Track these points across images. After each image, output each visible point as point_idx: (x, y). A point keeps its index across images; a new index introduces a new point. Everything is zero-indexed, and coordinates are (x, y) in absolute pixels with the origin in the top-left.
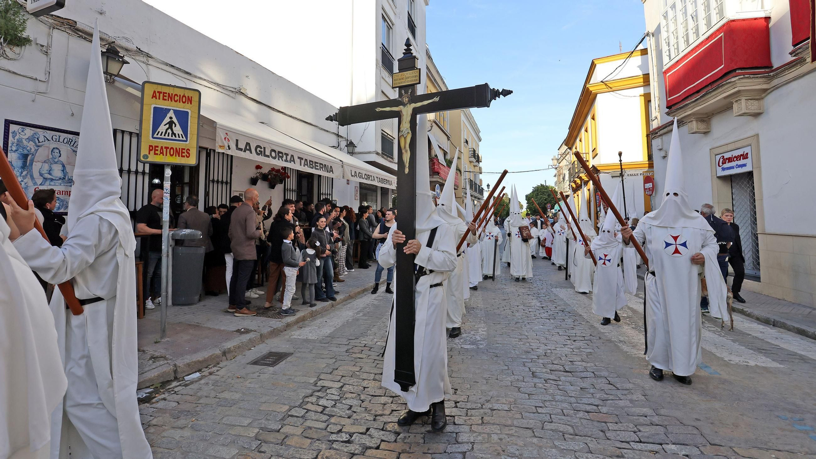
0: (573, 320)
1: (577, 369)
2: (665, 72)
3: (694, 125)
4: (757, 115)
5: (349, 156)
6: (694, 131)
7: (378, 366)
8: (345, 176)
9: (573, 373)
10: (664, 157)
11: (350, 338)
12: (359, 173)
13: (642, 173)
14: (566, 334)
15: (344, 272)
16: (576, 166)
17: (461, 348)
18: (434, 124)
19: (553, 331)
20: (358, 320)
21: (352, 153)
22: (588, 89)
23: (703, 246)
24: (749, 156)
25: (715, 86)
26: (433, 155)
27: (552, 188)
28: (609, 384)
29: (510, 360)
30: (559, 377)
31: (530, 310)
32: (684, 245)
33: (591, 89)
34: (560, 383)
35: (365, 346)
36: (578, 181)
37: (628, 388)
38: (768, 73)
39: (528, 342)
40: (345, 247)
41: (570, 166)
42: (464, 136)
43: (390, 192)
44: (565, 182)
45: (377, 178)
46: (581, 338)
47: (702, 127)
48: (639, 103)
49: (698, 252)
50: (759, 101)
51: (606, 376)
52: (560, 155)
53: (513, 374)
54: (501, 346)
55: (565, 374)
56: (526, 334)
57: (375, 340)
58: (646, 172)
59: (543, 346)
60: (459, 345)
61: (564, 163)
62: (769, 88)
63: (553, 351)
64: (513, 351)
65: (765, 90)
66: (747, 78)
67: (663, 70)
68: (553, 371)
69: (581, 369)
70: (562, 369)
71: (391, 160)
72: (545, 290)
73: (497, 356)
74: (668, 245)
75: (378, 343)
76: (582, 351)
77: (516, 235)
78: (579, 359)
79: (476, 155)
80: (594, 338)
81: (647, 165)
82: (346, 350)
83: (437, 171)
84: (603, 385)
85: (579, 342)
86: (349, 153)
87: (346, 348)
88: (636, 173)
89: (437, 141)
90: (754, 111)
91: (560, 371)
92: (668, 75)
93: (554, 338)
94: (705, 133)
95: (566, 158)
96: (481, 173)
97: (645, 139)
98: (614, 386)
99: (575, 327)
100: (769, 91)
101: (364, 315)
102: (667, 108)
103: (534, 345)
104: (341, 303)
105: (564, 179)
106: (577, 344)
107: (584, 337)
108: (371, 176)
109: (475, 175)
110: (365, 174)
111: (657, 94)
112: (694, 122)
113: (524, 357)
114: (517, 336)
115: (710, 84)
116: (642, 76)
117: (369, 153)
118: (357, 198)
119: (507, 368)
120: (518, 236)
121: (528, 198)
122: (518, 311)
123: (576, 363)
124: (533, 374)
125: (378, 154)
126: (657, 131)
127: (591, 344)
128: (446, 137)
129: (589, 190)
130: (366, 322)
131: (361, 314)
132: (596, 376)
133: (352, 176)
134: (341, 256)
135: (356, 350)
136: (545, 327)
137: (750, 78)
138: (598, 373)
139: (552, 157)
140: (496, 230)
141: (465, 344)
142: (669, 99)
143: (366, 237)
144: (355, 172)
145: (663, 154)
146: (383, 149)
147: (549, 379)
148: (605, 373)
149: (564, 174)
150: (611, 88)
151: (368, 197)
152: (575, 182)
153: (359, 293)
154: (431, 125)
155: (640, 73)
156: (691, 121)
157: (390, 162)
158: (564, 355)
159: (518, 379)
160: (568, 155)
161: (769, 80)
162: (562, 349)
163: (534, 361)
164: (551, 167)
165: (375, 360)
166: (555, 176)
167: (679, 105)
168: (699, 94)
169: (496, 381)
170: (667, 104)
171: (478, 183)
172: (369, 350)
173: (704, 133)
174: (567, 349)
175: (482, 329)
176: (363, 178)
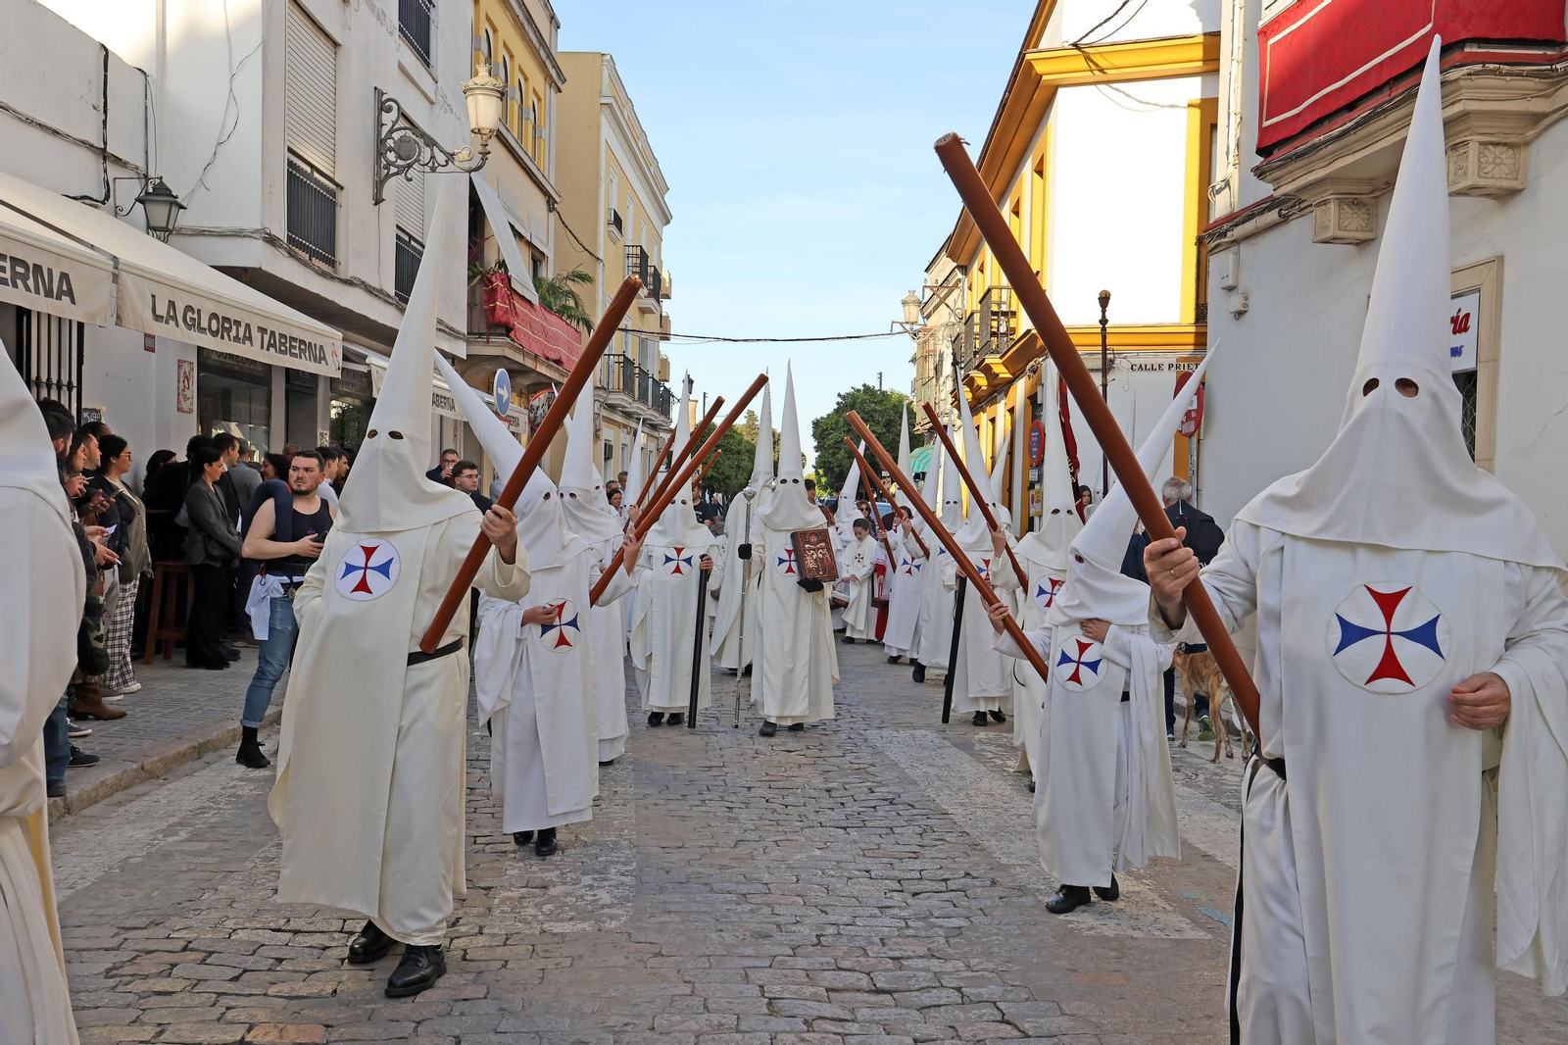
0: (918, 830)
1: (913, 982)
2: (1265, 33)
3: (1330, 216)
4: (1506, 196)
5: (152, 242)
6: (1330, 234)
7: (230, 1015)
8: (128, 316)
9: (896, 995)
10: (1239, 314)
11: (128, 923)
12: (189, 308)
13: (1174, 361)
14: (893, 874)
15: (125, 682)
16: (977, 329)
17: (543, 932)
18: (494, 146)
19: (852, 866)
20: (167, 855)
21: (164, 232)
22: (1030, 66)
23: (1510, 643)
24: (1472, 323)
25: (1400, 90)
26: (491, 259)
27: (901, 398)
28: (1003, 1021)
29: (700, 965)
30: (852, 1011)
31: (790, 800)
32: (1426, 635)
33: (1039, 68)
34: (854, 1028)
35: (185, 949)
36: (981, 381)
37: (1054, 1031)
38: (1551, 61)
39: (769, 905)
40: (133, 588)
41: (960, 328)
42: (609, 199)
43: (322, 390)
44: (942, 380)
45: (263, 330)
46: (936, 886)
47: (1354, 224)
48: (1184, 127)
49: (1486, 666)
50: (1517, 151)
51: (995, 998)
52: (931, 288)
53: (706, 1007)
54: (677, 919)
55: (873, 998)
56: (766, 877)
57: (230, 924)
58: (1185, 359)
59: (813, 912)
60: (535, 924)
61: (942, 316)
62: (1547, 110)
63: (845, 930)
64: (714, 936)
65: (1537, 118)
66: (1493, 72)
67: (1261, 24)
68: (834, 990)
69: (924, 979)
70: (865, 982)
71: (325, 267)
72: (844, 736)
73: (659, 954)
74: (1352, 634)
75: (242, 935)
76: (933, 926)
77: (781, 561)
78: (921, 950)
79: (651, 270)
80: (977, 882)
81: (1191, 339)
82: (109, 970)
83: (504, 319)
84: (983, 1025)
85: (929, 898)
86: (155, 229)
87: (107, 961)
88: (1157, 361)
89: (509, 210)
90: (1498, 183)
91: (858, 990)
92: (1271, 42)
93: (855, 889)
94: (1361, 244)
95: (950, 301)
96: (665, 337)
97: (1194, 249)
98: (1016, 1027)
99: (922, 850)
100: (1547, 121)
101: (195, 837)
102: (1260, 151)
103: (786, 914)
104: (106, 796)
105: (938, 369)
106: (923, 904)
107: (946, 880)
108: (238, 323)
109: (643, 343)
110: (214, 316)
111: (1236, 106)
112: (1332, 206)
113: (749, 951)
114: (732, 887)
115: (1387, 83)
116: (1201, 39)
117: (238, 234)
118: (186, 405)
119: (688, 991)
120: (785, 565)
121: (821, 429)
122: (747, 805)
123: (910, 962)
124: (769, 1004)
125: (271, 240)
126: (1225, 227)
127: (964, 902)
128: (541, 200)
129: (1012, 411)
130: (198, 860)
131: (183, 835)
132: (965, 1000)
133: (158, 318)
134: (115, 623)
135: (148, 965)
136: (829, 854)
137: (1501, 74)
138: (973, 990)
139: (905, 295)
140: (700, 539)
141: (559, 921)
142: (1266, 124)
143: (216, 552)
144: (172, 304)
145: (1235, 302)
146: (292, 225)
147: (820, 1018)
148: (993, 991)
149: (941, 355)
150: (1102, 70)
151: (233, 404)
152: (970, 382)
153: (182, 758)
154: (480, 149)
155: (1195, 27)
156: (1325, 202)
157: (324, 274)
158: (876, 940)
159: (720, 1025)
160: (957, 292)
161: (1552, 85)
162: (873, 921)
163: (782, 963)
164: (897, 328)
165: (219, 994)
166: (913, 360)
167: (1296, 143)
168: (1354, 113)
169: (649, 1034)
170: (1259, 144)
171: (653, 370)
172: (203, 962)
173: (1358, 244)
174: (888, 921)
175: (619, 866)
176: (202, 330)
